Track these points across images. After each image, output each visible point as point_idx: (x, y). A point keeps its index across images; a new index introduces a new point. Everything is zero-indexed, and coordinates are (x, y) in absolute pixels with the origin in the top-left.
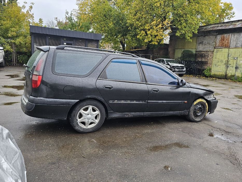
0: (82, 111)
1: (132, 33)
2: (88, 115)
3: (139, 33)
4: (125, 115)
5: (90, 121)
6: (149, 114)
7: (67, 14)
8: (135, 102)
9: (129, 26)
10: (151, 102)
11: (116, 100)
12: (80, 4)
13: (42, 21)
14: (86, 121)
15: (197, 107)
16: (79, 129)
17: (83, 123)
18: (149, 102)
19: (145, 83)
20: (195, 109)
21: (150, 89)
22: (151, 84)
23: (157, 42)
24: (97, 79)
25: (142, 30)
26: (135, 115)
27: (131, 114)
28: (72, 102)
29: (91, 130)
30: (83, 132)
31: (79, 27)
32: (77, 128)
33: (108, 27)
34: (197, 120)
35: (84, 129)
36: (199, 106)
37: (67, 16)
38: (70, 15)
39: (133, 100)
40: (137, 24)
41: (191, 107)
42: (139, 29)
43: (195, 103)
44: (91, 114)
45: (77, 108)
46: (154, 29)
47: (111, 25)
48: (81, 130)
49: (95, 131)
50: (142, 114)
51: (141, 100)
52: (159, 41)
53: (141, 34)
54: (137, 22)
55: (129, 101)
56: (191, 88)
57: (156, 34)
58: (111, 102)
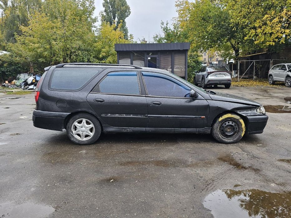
0: (76, 123)
1: (238, 34)
2: (82, 127)
3: (247, 33)
4: (123, 130)
5: (85, 133)
6: (153, 130)
7: (163, 25)
8: (132, 116)
9: (234, 27)
10: (151, 117)
11: (109, 113)
12: (180, 11)
13: (133, 36)
14: (80, 133)
15: (225, 124)
16: (75, 140)
17: (79, 135)
18: (149, 117)
19: (144, 96)
20: (223, 127)
21: (149, 102)
22: (151, 96)
23: (274, 41)
24: (89, 93)
25: (252, 28)
26: (134, 130)
27: (129, 129)
28: (64, 115)
29: (86, 142)
30: (78, 143)
31: (177, 37)
32: (73, 139)
33: (207, 32)
34: (227, 140)
35: (79, 141)
36: (229, 123)
37: (163, 26)
38: (166, 26)
39: (130, 114)
40: (244, 22)
41: (215, 125)
42: (247, 29)
43: (220, 119)
44: (84, 127)
45: (70, 121)
46: (268, 25)
47: (210, 28)
48: (76, 141)
49: (91, 144)
50: (144, 129)
51: (139, 114)
52: (277, 40)
53: (249, 35)
54: (244, 20)
55: (124, 115)
56: (212, 100)
57: (270, 31)
58: (103, 115)
